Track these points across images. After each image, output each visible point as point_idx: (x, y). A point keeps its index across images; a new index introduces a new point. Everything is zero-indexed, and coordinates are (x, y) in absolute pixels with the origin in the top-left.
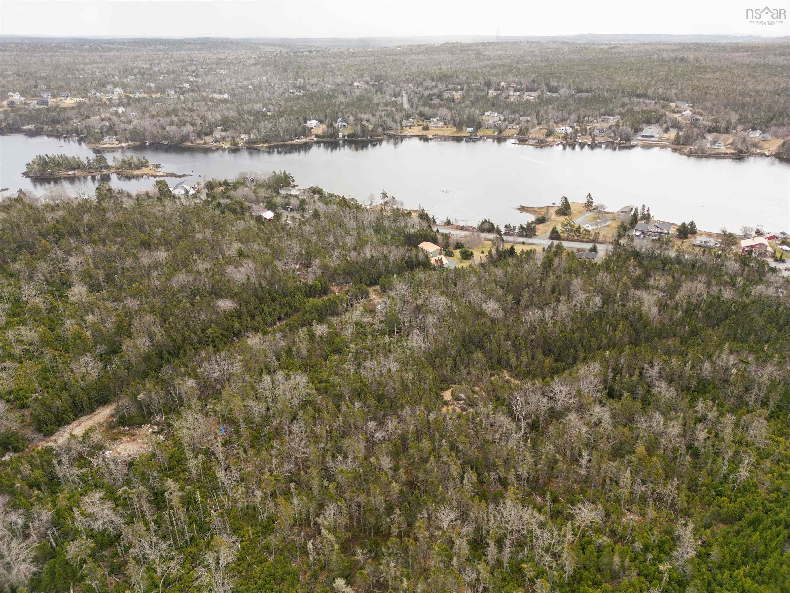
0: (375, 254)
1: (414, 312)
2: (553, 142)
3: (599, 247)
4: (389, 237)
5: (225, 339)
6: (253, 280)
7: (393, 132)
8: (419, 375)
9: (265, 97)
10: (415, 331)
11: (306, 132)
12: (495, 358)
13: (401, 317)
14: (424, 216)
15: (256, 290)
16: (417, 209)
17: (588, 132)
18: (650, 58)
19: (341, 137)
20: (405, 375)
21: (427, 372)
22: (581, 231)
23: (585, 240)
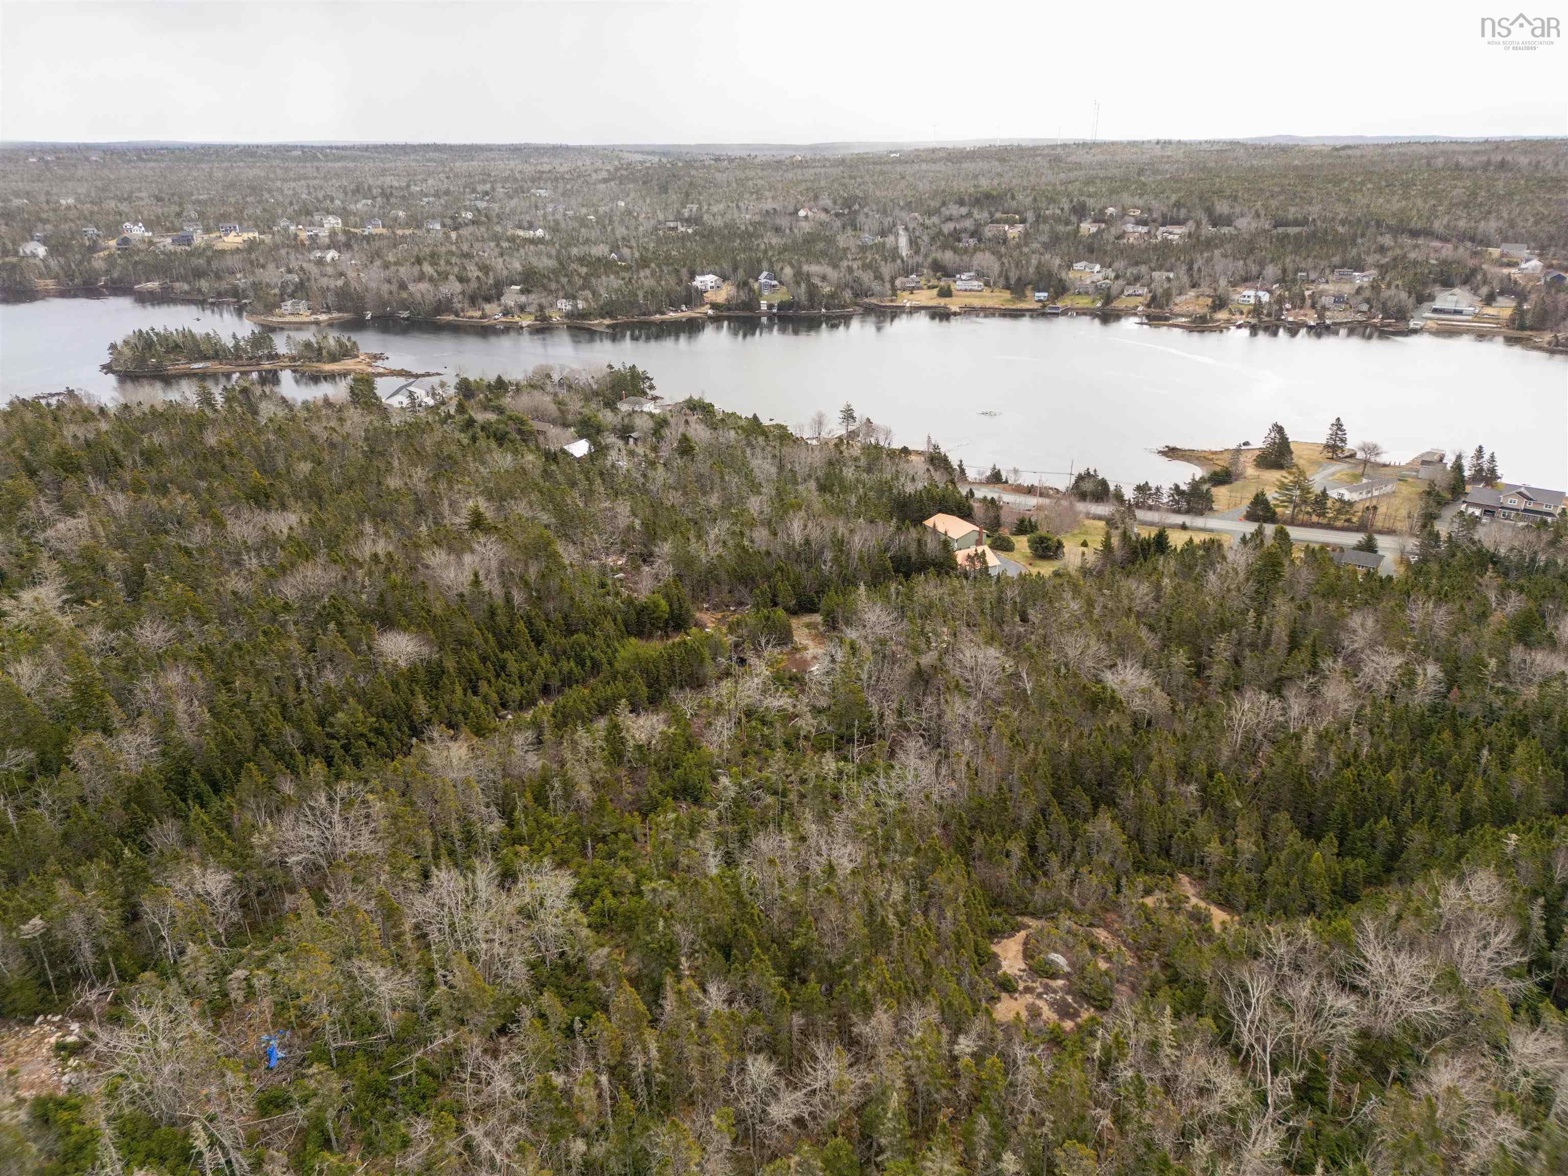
0: (815, 533)
1: (911, 686)
2: (1228, 321)
3: (1382, 542)
4: (854, 500)
5: (382, 743)
6: (493, 586)
7: (874, 301)
8: (923, 888)
9: (619, 236)
10: (913, 744)
11: (693, 297)
12: (1151, 836)
13: (872, 700)
14: (937, 460)
15: (492, 613)
16: (923, 447)
17: (1309, 302)
18: (1429, 164)
19: (764, 307)
20: (879, 888)
21: (950, 881)
22: (1329, 503)
23: (1339, 524)
